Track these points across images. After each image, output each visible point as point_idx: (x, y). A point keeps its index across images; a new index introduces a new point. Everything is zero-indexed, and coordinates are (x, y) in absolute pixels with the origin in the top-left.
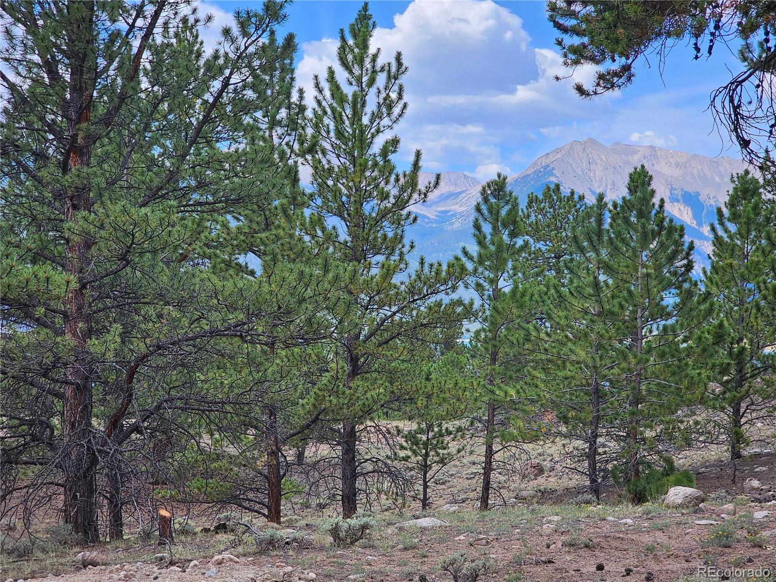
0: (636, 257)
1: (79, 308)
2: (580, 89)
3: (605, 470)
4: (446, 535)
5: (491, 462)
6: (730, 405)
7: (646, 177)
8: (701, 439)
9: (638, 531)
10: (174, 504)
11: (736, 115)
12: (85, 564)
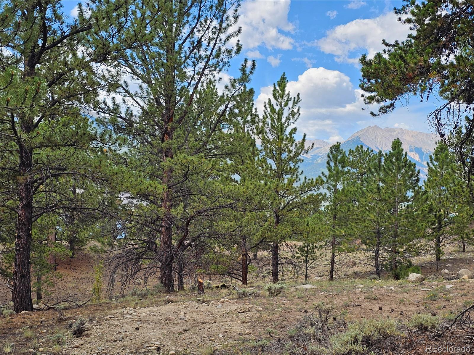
0: (395, 176)
1: (168, 196)
2: (372, 114)
3: (382, 265)
4: (315, 292)
5: (334, 260)
6: (435, 238)
7: (399, 143)
8: (423, 252)
9: (396, 292)
10: (204, 275)
11: (438, 124)
12: (169, 302)
